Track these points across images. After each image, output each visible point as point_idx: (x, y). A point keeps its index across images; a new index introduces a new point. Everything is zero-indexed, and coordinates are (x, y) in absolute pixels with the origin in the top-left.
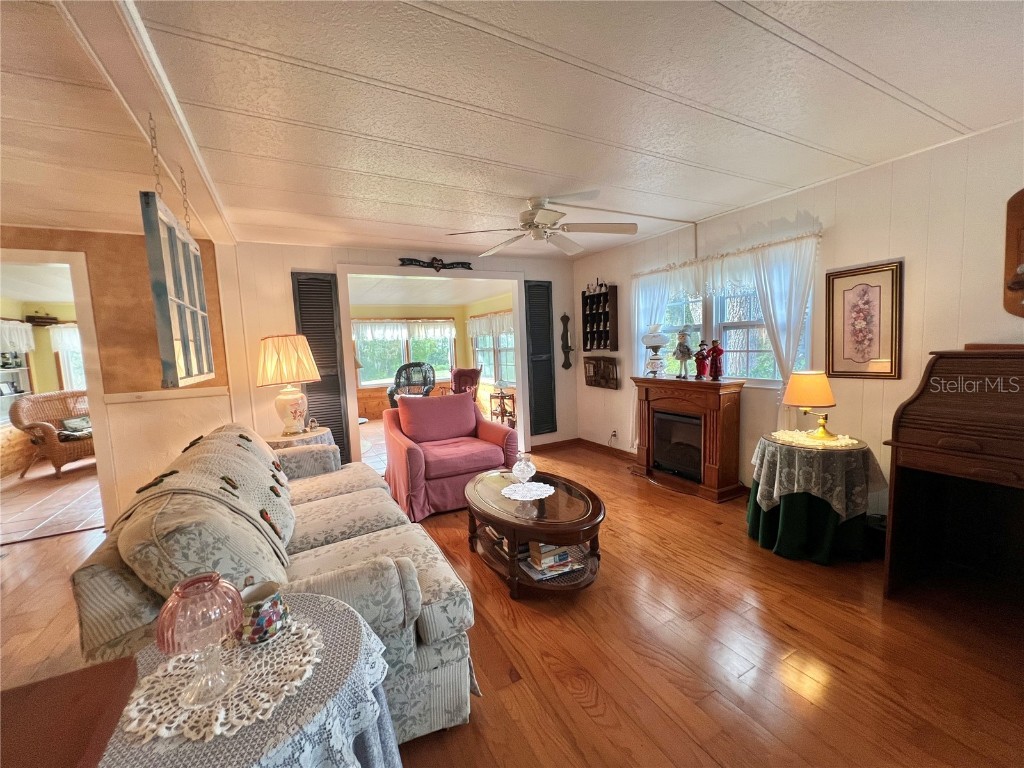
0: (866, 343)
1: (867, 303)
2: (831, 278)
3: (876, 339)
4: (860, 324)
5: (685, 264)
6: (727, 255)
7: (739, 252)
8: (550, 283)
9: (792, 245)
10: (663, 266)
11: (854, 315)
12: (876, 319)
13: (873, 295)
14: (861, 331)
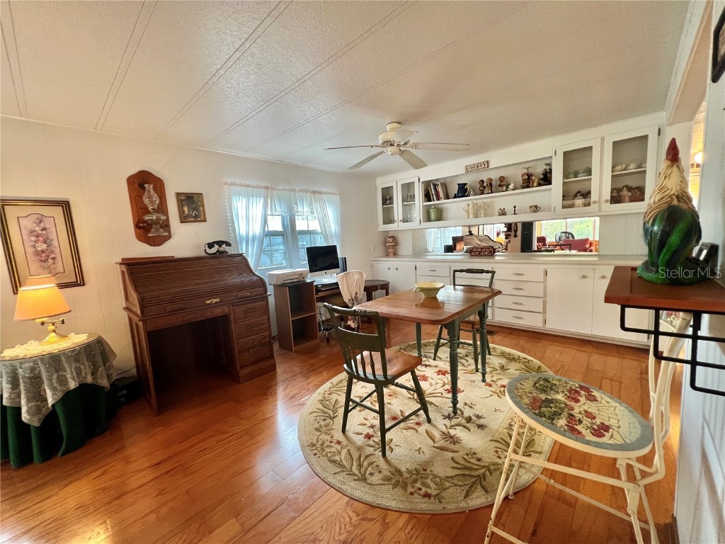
0: (50, 261)
1: (44, 229)
3: (59, 258)
4: (43, 246)
11: (33, 238)
13: (48, 224)
14: (43, 252)
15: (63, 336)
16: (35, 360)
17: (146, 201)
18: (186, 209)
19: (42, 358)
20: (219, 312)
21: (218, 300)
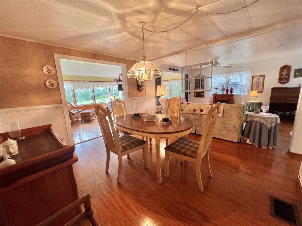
0: (258, 87)
2: (253, 77)
3: (260, 87)
5: (224, 73)
6: (234, 72)
7: (236, 72)
8: (188, 75)
9: (247, 71)
10: (219, 73)
11: (256, 83)
12: (260, 84)
13: (260, 80)
14: (257, 85)
15: (256, 101)
16: (250, 103)
17: (283, 73)
18: (297, 74)
19: (251, 103)
20: (292, 102)
21: (293, 99)
